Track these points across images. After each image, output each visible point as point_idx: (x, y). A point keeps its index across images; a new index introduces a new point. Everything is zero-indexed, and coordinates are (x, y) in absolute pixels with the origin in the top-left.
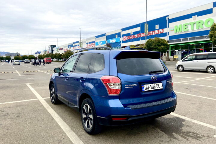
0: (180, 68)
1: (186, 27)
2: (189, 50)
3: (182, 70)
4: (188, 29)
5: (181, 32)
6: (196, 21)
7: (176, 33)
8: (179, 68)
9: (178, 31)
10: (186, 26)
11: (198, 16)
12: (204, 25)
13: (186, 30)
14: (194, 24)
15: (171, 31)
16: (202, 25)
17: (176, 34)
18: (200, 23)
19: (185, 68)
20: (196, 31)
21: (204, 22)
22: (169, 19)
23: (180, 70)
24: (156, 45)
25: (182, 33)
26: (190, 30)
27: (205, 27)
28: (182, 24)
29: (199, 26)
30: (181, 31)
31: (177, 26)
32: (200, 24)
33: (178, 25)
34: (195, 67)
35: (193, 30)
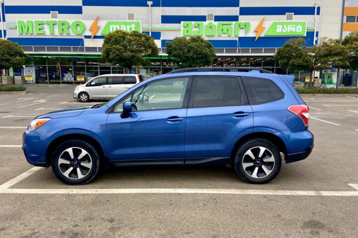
0: (84, 97)
1: (41, 27)
2: (48, 67)
3: (86, 100)
4: (45, 32)
5: (32, 34)
6: (57, 20)
7: (22, 34)
8: (81, 97)
9: (25, 31)
10: (39, 24)
11: (59, 13)
12: (70, 30)
13: (41, 32)
14: (53, 24)
15: (11, 29)
16: (68, 28)
17: (21, 37)
18: (64, 25)
19: (92, 96)
20: (59, 37)
21: (71, 24)
22: (5, 5)
23: (82, 100)
24: (4, 54)
25: (33, 37)
26: (47, 33)
27: (72, 34)
28: (33, 21)
29: (63, 29)
30: (30, 31)
31: (23, 22)
32: (65, 27)
33: (25, 21)
34: (107, 94)
35: (53, 34)
